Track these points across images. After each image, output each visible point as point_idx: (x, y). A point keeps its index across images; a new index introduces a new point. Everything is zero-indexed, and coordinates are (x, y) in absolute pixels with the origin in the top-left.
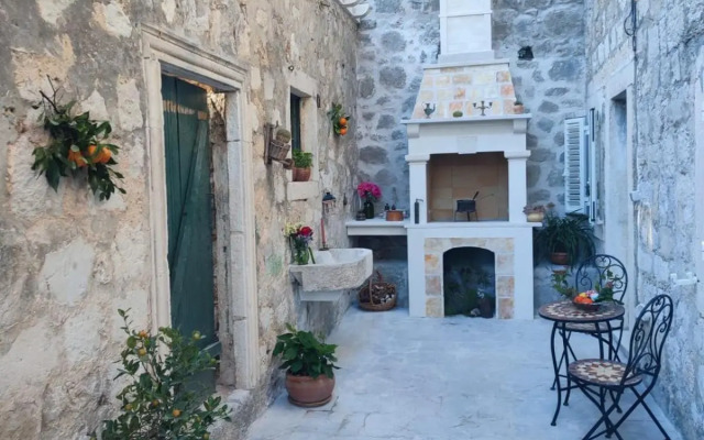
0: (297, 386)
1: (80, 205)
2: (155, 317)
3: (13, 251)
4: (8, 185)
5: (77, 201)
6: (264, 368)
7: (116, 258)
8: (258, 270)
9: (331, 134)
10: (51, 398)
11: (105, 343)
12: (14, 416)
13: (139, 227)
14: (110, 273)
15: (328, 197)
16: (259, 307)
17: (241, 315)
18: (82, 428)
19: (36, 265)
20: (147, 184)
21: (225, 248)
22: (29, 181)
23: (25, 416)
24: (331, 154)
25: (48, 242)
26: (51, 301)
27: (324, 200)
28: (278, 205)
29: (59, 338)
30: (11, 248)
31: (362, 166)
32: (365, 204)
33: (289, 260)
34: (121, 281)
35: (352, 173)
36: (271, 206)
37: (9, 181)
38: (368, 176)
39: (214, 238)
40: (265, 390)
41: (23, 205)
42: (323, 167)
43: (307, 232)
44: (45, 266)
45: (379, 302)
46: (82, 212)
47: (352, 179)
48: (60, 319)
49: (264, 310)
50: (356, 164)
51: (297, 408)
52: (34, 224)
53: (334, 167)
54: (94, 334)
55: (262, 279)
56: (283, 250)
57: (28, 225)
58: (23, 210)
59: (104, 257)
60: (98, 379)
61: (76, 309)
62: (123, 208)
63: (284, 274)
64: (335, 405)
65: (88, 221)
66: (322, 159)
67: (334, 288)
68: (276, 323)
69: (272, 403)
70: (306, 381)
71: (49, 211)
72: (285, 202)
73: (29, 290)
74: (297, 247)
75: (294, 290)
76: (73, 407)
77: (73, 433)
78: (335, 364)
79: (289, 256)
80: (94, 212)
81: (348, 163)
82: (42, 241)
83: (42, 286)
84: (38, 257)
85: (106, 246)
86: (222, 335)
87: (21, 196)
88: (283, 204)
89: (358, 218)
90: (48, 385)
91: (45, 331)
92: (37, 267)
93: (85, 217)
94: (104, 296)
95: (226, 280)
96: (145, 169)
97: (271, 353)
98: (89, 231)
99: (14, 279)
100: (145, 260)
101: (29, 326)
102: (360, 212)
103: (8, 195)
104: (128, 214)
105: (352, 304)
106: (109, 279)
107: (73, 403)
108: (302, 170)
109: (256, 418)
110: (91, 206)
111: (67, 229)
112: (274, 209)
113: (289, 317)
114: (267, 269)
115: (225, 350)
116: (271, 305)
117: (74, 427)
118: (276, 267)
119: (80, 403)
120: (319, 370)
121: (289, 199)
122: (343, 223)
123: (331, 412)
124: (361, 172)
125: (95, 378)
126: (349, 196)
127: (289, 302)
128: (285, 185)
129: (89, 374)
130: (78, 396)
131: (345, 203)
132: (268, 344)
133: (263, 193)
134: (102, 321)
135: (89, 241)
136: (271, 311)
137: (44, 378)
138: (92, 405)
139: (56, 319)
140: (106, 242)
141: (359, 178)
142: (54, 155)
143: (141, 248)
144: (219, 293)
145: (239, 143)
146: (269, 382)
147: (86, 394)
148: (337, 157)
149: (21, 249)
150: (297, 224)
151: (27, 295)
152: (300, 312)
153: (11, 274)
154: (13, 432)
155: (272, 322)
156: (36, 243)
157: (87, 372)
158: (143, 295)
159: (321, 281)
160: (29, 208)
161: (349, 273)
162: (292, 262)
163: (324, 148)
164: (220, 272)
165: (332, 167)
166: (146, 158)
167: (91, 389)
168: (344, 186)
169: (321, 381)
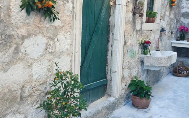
0: (135, 100)
1: (41, 23)
2: (73, 67)
3: (10, 37)
4: (10, 12)
5: (40, 21)
6: (123, 91)
7: (57, 44)
8: (124, 55)
9: (168, 5)
10: (25, 90)
11: (50, 74)
12: (8, 94)
13: (69, 33)
14: (54, 49)
15: (163, 30)
16: (123, 69)
17: (115, 70)
18: (38, 102)
19: (20, 43)
20: (73, 17)
21: (112, 45)
22: (18, 12)
23: (13, 94)
24: (168, 13)
25: (26, 35)
26: (26, 56)
27: (161, 31)
28: (137, 31)
29: (30, 70)
30: (9, 35)
31: (182, 19)
32: (181, 35)
33: (140, 53)
34: (59, 52)
35: (177, 22)
36: (134, 31)
37: (10, 11)
38: (184, 23)
39: (108, 41)
40: (123, 99)
41: (16, 20)
42: (162, 18)
43: (148, 42)
44: (24, 43)
45: (181, 73)
46: (42, 25)
47: (177, 24)
48: (30, 63)
49: (125, 70)
50: (180, 19)
51: (134, 108)
52: (21, 28)
53: (168, 19)
54: (46, 70)
55: (125, 59)
56: (137, 49)
57: (18, 28)
58: (16, 22)
59: (51, 43)
60: (46, 86)
61: (38, 60)
62: (61, 25)
63: (137, 57)
64: (149, 110)
65: (45, 29)
66: (162, 15)
67: (157, 66)
68: (131, 75)
69: (126, 104)
70: (138, 99)
71: (28, 24)
72: (141, 30)
73: (17, 51)
74: (144, 48)
75: (141, 64)
76: (34, 94)
77: (34, 103)
78: (151, 95)
79: (140, 51)
80: (47, 26)
81: (175, 17)
82: (23, 34)
83: (22, 50)
84: (21, 40)
85: (53, 39)
86: (108, 77)
87: (15, 17)
88: (139, 31)
89: (177, 40)
90: (24, 85)
91: (23, 66)
92: (21, 43)
93: (43, 27)
94: (51, 57)
95: (111, 57)
96: (73, 12)
97: (127, 86)
98: (45, 33)
99: (10, 47)
100: (70, 46)
101: (16, 64)
102: (178, 37)
103: (10, 16)
104: (64, 28)
105: (170, 72)
106: (53, 51)
107: (34, 93)
108: (151, 19)
109: (117, 108)
110: (46, 23)
111: (35, 31)
112: (135, 33)
113: (138, 74)
114: (128, 55)
115: (109, 82)
116: (129, 69)
117: (35, 101)
118: (133, 55)
119: (38, 93)
120: (143, 96)
121: (143, 29)
122: (169, 41)
123: (147, 112)
124: (182, 22)
125: (45, 85)
126: (174, 31)
127: (138, 69)
128: (142, 24)
129: (42, 84)
130: (37, 90)
131: (172, 33)
132: (126, 83)
133: (130, 26)
134: (50, 66)
135: (44, 36)
136: (129, 71)
137: (22, 83)
138: (43, 94)
139: (28, 63)
140: (52, 37)
141: (181, 24)
142: (29, 3)
143: (69, 41)
144: (108, 61)
145: (120, 5)
146: (125, 96)
147: (40, 90)
148: (170, 15)
149: (13, 36)
150: (145, 39)
151: (16, 53)
152: (143, 73)
153: (9, 44)
154: (8, 99)
155: (129, 75)
156: (21, 35)
157: (41, 82)
158: (69, 59)
159: (152, 62)
160: (18, 22)
161: (163, 60)
162: (142, 54)
163: (163, 11)
164: (109, 54)
165: (167, 19)
166: (73, 7)
167: (43, 89)
168: (172, 26)
169: (144, 100)
